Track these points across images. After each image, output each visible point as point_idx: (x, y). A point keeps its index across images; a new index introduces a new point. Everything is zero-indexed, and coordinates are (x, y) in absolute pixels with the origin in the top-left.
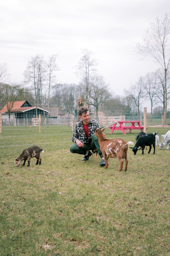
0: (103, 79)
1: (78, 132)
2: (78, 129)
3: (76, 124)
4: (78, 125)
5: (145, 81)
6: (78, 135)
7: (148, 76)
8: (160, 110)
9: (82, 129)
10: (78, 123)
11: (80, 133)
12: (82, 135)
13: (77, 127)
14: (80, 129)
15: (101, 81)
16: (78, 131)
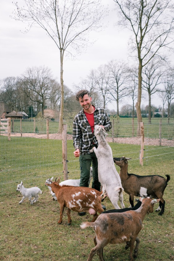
0: (51, 71)
1: (81, 127)
2: (80, 123)
3: (76, 117)
4: (78, 118)
5: (97, 75)
6: (81, 131)
7: (100, 68)
8: (129, 108)
9: (85, 122)
10: (78, 115)
11: (83, 128)
12: (86, 130)
13: (78, 120)
14: (81, 123)
15: (48, 73)
16: (80, 125)
